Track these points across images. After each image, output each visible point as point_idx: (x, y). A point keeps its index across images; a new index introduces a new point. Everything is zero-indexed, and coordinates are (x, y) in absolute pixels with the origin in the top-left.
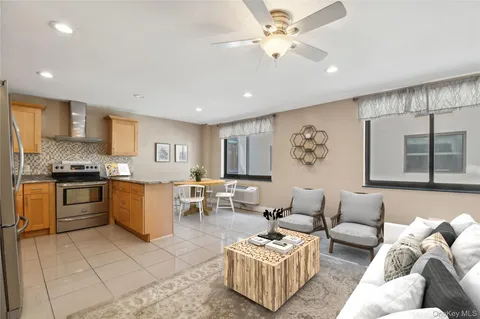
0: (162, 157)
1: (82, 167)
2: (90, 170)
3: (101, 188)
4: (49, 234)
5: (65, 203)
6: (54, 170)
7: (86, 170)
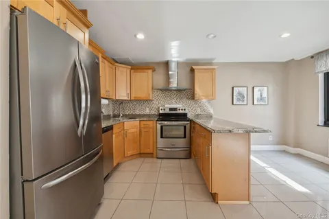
0: (238, 100)
1: (175, 109)
2: (181, 112)
3: (185, 127)
4: (153, 157)
5: (162, 137)
6: (161, 112)
7: (178, 112)
